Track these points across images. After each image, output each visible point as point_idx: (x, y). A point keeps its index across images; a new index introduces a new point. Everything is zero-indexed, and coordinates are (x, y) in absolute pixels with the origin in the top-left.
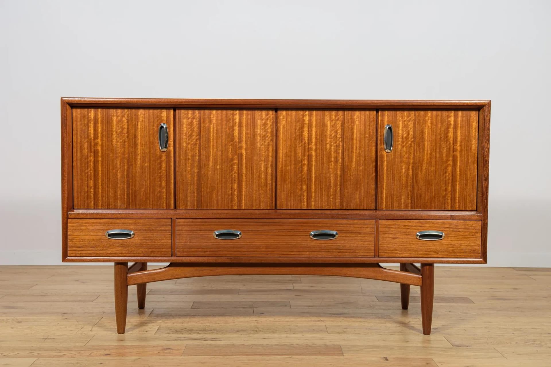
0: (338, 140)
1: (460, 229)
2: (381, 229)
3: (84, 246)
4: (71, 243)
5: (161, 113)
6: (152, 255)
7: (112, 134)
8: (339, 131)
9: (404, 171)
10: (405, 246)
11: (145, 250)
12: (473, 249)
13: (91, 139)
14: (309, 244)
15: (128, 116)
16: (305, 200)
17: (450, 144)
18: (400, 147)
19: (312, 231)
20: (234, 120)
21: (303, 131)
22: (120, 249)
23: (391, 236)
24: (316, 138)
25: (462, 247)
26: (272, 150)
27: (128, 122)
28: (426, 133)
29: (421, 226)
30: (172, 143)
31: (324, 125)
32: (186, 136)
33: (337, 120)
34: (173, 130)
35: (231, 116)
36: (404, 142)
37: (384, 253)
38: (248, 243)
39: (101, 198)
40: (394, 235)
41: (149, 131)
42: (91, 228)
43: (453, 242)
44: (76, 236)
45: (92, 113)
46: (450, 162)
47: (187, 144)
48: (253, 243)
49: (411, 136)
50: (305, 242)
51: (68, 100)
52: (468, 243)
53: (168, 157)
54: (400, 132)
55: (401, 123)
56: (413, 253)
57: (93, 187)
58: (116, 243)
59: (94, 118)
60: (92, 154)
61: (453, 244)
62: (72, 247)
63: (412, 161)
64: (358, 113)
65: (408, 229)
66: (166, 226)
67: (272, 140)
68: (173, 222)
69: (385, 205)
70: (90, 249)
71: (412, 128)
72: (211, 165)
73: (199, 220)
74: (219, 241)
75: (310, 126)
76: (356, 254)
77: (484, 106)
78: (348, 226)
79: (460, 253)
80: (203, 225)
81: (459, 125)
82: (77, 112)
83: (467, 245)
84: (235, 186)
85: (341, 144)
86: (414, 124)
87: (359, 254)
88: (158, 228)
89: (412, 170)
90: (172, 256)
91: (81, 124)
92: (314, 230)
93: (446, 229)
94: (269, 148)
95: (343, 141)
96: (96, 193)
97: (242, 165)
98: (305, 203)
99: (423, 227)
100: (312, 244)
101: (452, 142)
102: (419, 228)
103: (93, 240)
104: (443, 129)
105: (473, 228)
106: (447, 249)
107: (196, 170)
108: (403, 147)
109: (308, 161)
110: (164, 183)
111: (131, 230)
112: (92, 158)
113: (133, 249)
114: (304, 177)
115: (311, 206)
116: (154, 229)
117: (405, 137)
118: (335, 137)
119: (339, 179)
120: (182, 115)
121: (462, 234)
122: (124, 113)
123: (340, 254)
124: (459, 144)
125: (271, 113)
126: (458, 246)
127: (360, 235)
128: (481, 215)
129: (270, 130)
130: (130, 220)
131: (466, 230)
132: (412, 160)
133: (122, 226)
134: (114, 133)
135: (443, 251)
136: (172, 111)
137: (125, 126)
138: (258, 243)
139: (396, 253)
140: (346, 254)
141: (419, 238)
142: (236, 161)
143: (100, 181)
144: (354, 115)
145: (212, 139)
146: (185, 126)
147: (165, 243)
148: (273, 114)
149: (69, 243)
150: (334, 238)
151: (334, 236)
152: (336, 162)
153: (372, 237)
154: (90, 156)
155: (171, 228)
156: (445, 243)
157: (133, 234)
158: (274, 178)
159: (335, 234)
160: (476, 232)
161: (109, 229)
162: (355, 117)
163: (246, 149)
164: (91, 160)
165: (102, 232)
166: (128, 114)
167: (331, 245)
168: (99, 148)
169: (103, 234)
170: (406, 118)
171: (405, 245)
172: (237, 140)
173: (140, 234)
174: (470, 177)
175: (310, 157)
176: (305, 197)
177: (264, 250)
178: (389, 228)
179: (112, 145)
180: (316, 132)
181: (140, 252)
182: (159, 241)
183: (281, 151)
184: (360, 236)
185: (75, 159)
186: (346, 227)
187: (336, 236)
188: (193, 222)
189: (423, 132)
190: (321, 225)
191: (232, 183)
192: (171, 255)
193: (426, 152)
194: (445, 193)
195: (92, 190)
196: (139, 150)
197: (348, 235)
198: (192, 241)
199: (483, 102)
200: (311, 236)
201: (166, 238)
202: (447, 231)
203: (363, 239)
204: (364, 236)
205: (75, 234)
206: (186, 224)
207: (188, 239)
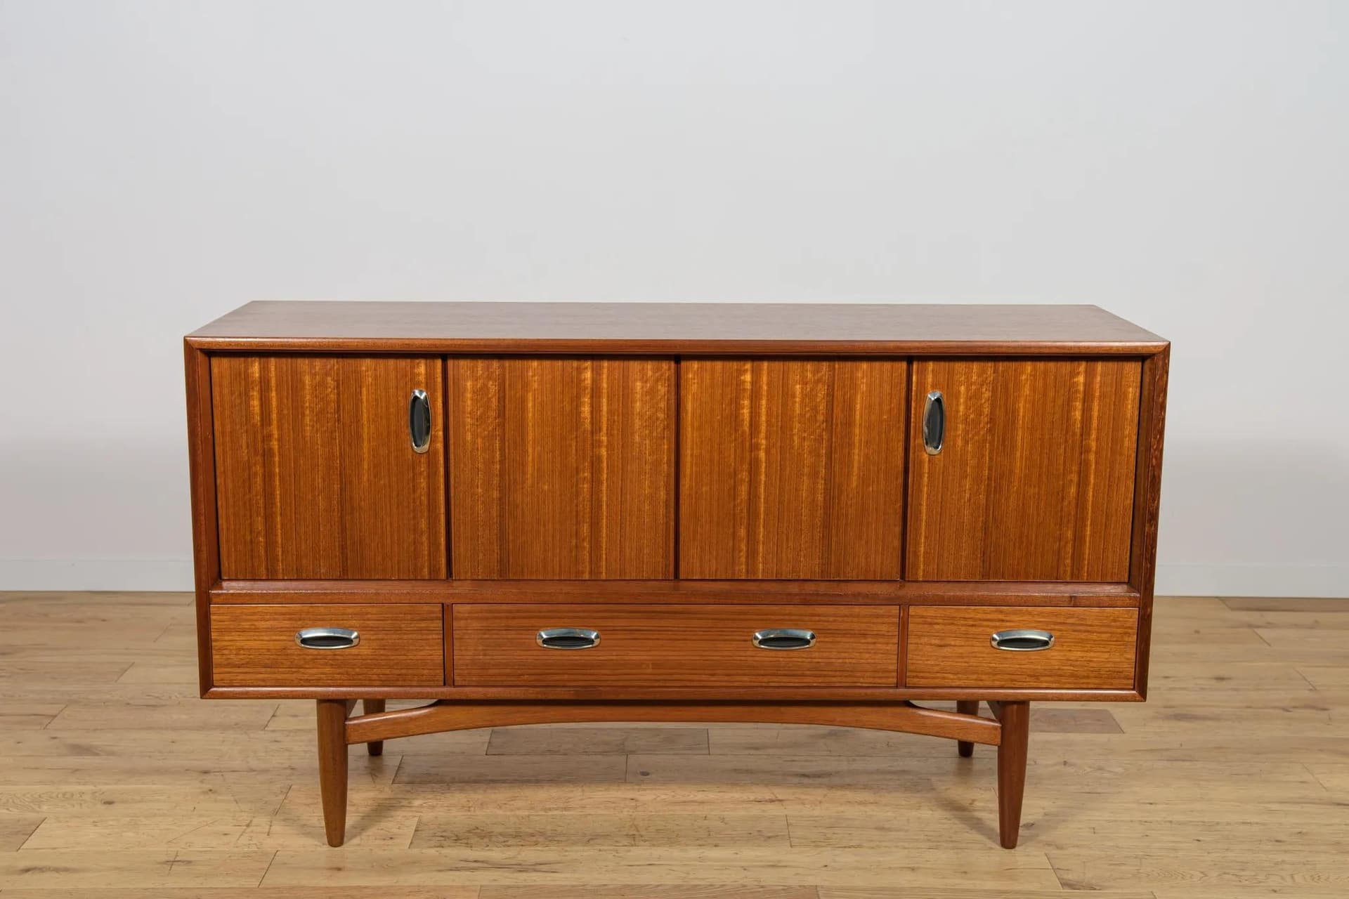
0: (819, 426)
1: (1091, 626)
2: (911, 627)
3: (247, 663)
4: (217, 657)
5: (412, 368)
6: (400, 683)
7: (303, 415)
8: (822, 407)
9: (967, 495)
10: (965, 662)
11: (384, 671)
12: (1117, 670)
13: (254, 426)
14: (750, 660)
15: (338, 374)
16: (743, 559)
17: (1074, 434)
18: (960, 442)
19: (757, 630)
20: (580, 381)
21: (738, 407)
22: (327, 670)
23: (934, 641)
24: (768, 422)
25: (1094, 665)
26: (669, 449)
27: (338, 387)
28: (1022, 410)
29: (1003, 621)
30: (441, 433)
31: (787, 395)
32: (472, 418)
33: (818, 381)
34: (441, 404)
35: (575, 373)
36: (968, 431)
37: (917, 677)
38: (614, 657)
39: (282, 555)
40: (942, 638)
41: (387, 408)
42: (262, 625)
43: (1074, 654)
44: (230, 643)
45: (255, 367)
46: (1073, 475)
47: (475, 436)
48: (626, 657)
49: (985, 419)
50: (743, 654)
51: (201, 343)
52: (1106, 655)
53: (431, 463)
54: (962, 408)
55: (963, 389)
56: (984, 677)
57: (263, 533)
58: (319, 657)
59: (260, 377)
60: (259, 459)
61: (1072, 658)
62: (220, 665)
63: (987, 474)
64: (864, 366)
65: (973, 626)
66: (432, 619)
67: (668, 426)
68: (446, 610)
69: (924, 571)
70: (263, 670)
71: (989, 400)
72: (529, 482)
73: (504, 607)
74: (549, 653)
75: (755, 396)
76: (855, 680)
77: (1154, 355)
78: (840, 619)
79: (1088, 677)
80: (514, 618)
81: (1097, 394)
82: (220, 366)
83: (1103, 662)
84: (585, 528)
85: (825, 436)
86: (994, 391)
87: (862, 680)
88: (411, 624)
89: (985, 494)
90: (445, 684)
91: (232, 393)
92: (759, 628)
93: (1057, 627)
94: (661, 445)
95: (830, 430)
96: (270, 545)
97: (600, 483)
98: (744, 566)
99: (1007, 621)
100: (758, 660)
101: (1078, 431)
102: (998, 624)
103: (268, 650)
104: (1060, 402)
105: (1118, 624)
106: (1059, 669)
107: (496, 494)
108: (966, 442)
109: (750, 474)
110: (423, 524)
111: (351, 628)
112: (259, 469)
113: (357, 670)
114: (741, 510)
115: (755, 573)
116: (403, 625)
117: (973, 420)
118: (814, 419)
119: (820, 512)
120: (462, 371)
121: (1094, 636)
122: (329, 367)
123: (821, 680)
124: (1094, 436)
125: (667, 367)
126: (1085, 664)
127: (866, 638)
128: (1138, 595)
129: (662, 405)
130: (349, 607)
131: (1103, 629)
132: (987, 472)
133: (331, 620)
134: (307, 412)
135: (1048, 673)
136: (439, 363)
137: (333, 397)
138: (634, 657)
139: (944, 678)
140: (834, 679)
141: (997, 647)
142: (586, 474)
143: (279, 519)
144: (857, 370)
145: (530, 424)
146: (469, 395)
147: (429, 657)
148: (669, 369)
149: (214, 657)
150: (808, 646)
151: (808, 642)
152: (814, 474)
153: (893, 643)
154: (255, 464)
155: (441, 625)
156: (1054, 656)
157: (356, 638)
158: (672, 510)
159: (809, 638)
160: (1125, 633)
161: (303, 627)
162: (860, 375)
163: (610, 447)
164: (256, 474)
165: (288, 634)
166: (338, 369)
167: (800, 660)
168: (275, 445)
169: (291, 638)
170: (975, 378)
171: (966, 660)
172: (588, 426)
173: (372, 638)
174: (1116, 510)
175: (754, 466)
176: (743, 554)
177: (650, 671)
178: (931, 624)
179: (304, 438)
180: (769, 409)
181: (375, 677)
182: (415, 653)
183: (689, 452)
184: (864, 641)
185: (220, 469)
186: (834, 621)
187: (811, 641)
188: (490, 611)
189: (1015, 412)
190: (778, 617)
191: (578, 523)
192: (442, 683)
193: (1018, 454)
194: (1060, 545)
195: (261, 539)
196: (365, 450)
197: (839, 639)
198: (490, 652)
199: (1152, 346)
200: (756, 643)
201: (430, 646)
202: (1060, 630)
203: (871, 647)
204: (874, 641)
205: (227, 638)
206: (476, 615)
207: (481, 648)
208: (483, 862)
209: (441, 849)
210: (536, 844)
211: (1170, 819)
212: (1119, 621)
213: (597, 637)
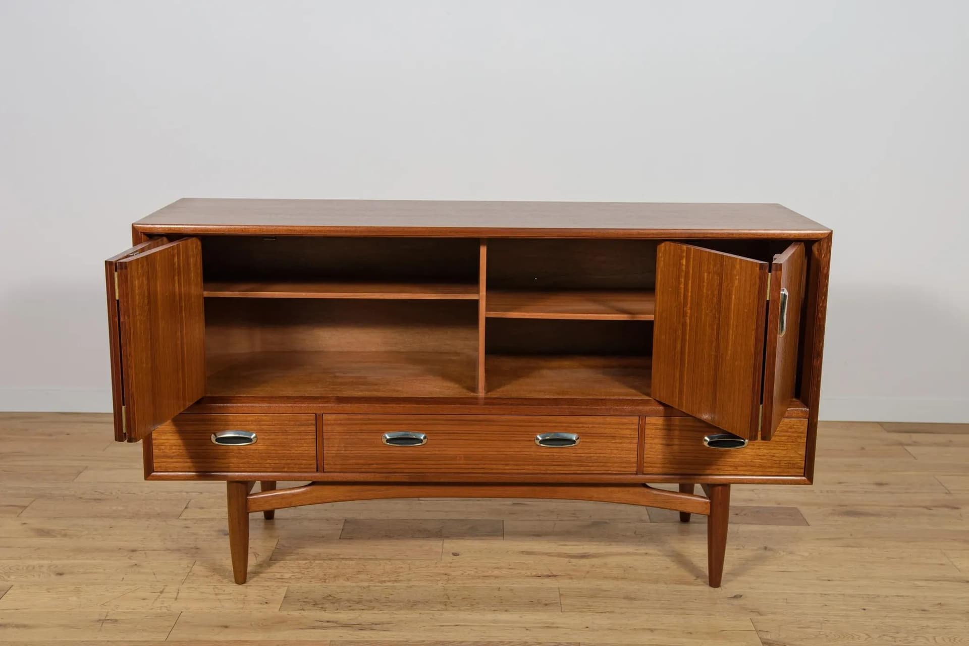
2: (647, 432)
3: (177, 455)
4: (156, 450)
6: (286, 470)
10: (685, 457)
11: (274, 462)
12: (792, 462)
14: (533, 454)
19: (539, 434)
22: (234, 460)
23: (663, 442)
25: (776, 459)
29: (711, 427)
37: (651, 467)
38: (437, 452)
40: (668, 440)
42: (188, 428)
43: (761, 451)
44: (165, 440)
48: (444, 452)
51: (144, 229)
52: (785, 452)
56: (699, 467)
58: (229, 451)
61: (760, 454)
62: (159, 457)
65: (691, 431)
66: (308, 425)
68: (318, 418)
70: (189, 460)
73: (360, 417)
74: (391, 449)
76: (607, 469)
77: (819, 240)
78: (597, 426)
79: (772, 467)
80: (366, 424)
83: (782, 457)
87: (612, 469)
88: (294, 428)
90: (317, 471)
92: (540, 432)
99: (715, 428)
100: (539, 454)
102: (709, 429)
105: (793, 430)
106: (751, 462)
111: (250, 431)
113: (256, 460)
116: (287, 429)
121: (777, 439)
123: (582, 468)
126: (770, 458)
127: (615, 439)
128: (808, 410)
130: (250, 416)
131: (783, 434)
133: (238, 425)
135: (744, 464)
138: (451, 452)
140: (592, 468)
141: (707, 445)
147: (307, 452)
149: (153, 450)
150: (573, 445)
151: (574, 442)
153: (634, 443)
155: (315, 429)
156: (748, 452)
157: (254, 438)
159: (574, 439)
160: (798, 437)
161: (218, 430)
165: (207, 434)
167: (569, 454)
169: (208, 437)
171: (685, 455)
173: (266, 438)
177: (462, 462)
178: (661, 429)
181: (268, 465)
182: (296, 449)
184: (613, 441)
186: (592, 427)
187: (577, 441)
188: (349, 419)
190: (554, 424)
192: (316, 470)
197: (595, 440)
198: (349, 448)
199: (819, 233)
200: (537, 442)
201: (307, 444)
203: (619, 445)
204: (620, 441)
205: (162, 438)
206: (339, 422)
207: (343, 445)
208: (333, 622)
209: (303, 611)
210: (373, 608)
211: (843, 593)
212: (794, 428)
213: (425, 438)
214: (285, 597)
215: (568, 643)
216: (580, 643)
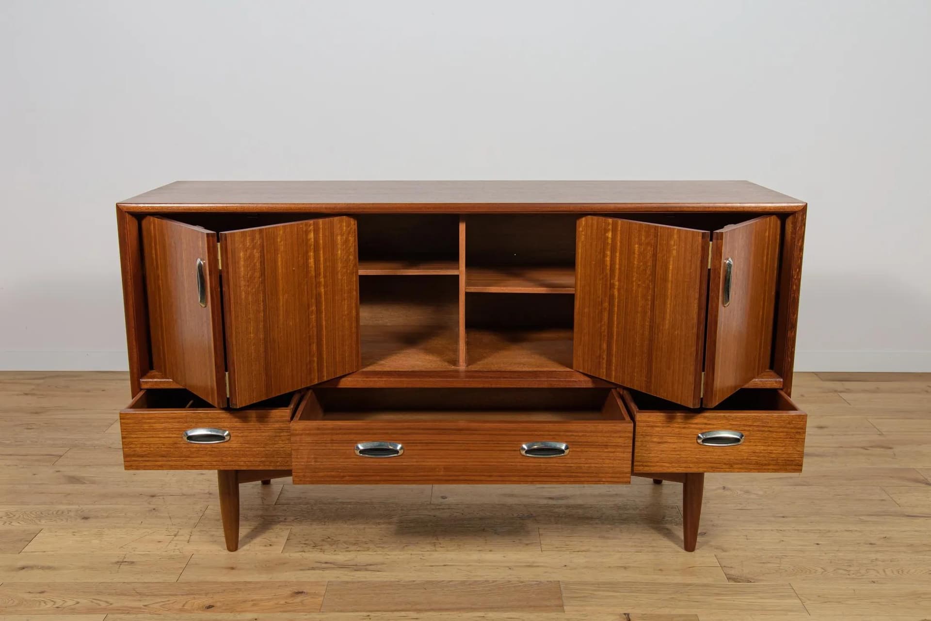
1: (771, 427)
2: (638, 429)
3: (149, 454)
4: (127, 450)
6: (261, 468)
10: (678, 455)
11: (248, 459)
12: (790, 459)
14: (518, 464)
19: (524, 443)
22: (207, 459)
23: (655, 440)
25: (774, 456)
29: (706, 424)
37: (642, 466)
38: (415, 464)
40: (661, 437)
42: (157, 426)
43: (758, 448)
44: (135, 440)
48: (424, 464)
50: (513, 460)
51: (128, 208)
52: (783, 449)
56: (691, 465)
58: (201, 449)
61: (757, 451)
62: (129, 456)
65: (684, 428)
66: (282, 422)
70: (160, 459)
74: (366, 460)
76: (599, 479)
77: (795, 212)
78: (587, 434)
79: (769, 465)
83: (780, 453)
87: (604, 480)
88: (267, 426)
92: (526, 441)
93: (746, 428)
99: (709, 424)
100: (524, 464)
102: (703, 426)
103: (164, 444)
105: (791, 426)
106: (747, 459)
111: (223, 429)
113: (229, 459)
121: (774, 435)
123: (572, 479)
126: (767, 455)
127: (607, 448)
131: (781, 430)
133: (209, 422)
135: (739, 462)
138: (430, 463)
139: (662, 466)
140: (583, 479)
141: (701, 443)
147: (282, 449)
150: (563, 455)
151: (562, 451)
153: (627, 452)
156: (744, 448)
157: (226, 436)
159: (564, 448)
160: (797, 433)
161: (188, 428)
165: (178, 432)
167: (557, 465)
169: (180, 436)
171: (678, 453)
173: (240, 435)
177: (442, 473)
178: (652, 427)
181: (242, 463)
182: (271, 446)
184: (606, 450)
186: (583, 436)
187: (565, 451)
190: (540, 433)
197: (586, 449)
198: (319, 460)
199: (794, 206)
200: (523, 452)
201: (282, 441)
202: (749, 431)
203: (611, 455)
204: (613, 450)
205: (133, 436)
206: (307, 432)
207: (313, 456)
208: (331, 563)
209: (303, 553)
211: (797, 528)
212: (793, 424)
213: (401, 448)
214: (287, 540)
215: (548, 581)
216: (559, 581)
